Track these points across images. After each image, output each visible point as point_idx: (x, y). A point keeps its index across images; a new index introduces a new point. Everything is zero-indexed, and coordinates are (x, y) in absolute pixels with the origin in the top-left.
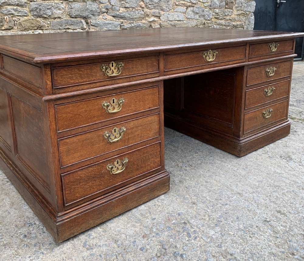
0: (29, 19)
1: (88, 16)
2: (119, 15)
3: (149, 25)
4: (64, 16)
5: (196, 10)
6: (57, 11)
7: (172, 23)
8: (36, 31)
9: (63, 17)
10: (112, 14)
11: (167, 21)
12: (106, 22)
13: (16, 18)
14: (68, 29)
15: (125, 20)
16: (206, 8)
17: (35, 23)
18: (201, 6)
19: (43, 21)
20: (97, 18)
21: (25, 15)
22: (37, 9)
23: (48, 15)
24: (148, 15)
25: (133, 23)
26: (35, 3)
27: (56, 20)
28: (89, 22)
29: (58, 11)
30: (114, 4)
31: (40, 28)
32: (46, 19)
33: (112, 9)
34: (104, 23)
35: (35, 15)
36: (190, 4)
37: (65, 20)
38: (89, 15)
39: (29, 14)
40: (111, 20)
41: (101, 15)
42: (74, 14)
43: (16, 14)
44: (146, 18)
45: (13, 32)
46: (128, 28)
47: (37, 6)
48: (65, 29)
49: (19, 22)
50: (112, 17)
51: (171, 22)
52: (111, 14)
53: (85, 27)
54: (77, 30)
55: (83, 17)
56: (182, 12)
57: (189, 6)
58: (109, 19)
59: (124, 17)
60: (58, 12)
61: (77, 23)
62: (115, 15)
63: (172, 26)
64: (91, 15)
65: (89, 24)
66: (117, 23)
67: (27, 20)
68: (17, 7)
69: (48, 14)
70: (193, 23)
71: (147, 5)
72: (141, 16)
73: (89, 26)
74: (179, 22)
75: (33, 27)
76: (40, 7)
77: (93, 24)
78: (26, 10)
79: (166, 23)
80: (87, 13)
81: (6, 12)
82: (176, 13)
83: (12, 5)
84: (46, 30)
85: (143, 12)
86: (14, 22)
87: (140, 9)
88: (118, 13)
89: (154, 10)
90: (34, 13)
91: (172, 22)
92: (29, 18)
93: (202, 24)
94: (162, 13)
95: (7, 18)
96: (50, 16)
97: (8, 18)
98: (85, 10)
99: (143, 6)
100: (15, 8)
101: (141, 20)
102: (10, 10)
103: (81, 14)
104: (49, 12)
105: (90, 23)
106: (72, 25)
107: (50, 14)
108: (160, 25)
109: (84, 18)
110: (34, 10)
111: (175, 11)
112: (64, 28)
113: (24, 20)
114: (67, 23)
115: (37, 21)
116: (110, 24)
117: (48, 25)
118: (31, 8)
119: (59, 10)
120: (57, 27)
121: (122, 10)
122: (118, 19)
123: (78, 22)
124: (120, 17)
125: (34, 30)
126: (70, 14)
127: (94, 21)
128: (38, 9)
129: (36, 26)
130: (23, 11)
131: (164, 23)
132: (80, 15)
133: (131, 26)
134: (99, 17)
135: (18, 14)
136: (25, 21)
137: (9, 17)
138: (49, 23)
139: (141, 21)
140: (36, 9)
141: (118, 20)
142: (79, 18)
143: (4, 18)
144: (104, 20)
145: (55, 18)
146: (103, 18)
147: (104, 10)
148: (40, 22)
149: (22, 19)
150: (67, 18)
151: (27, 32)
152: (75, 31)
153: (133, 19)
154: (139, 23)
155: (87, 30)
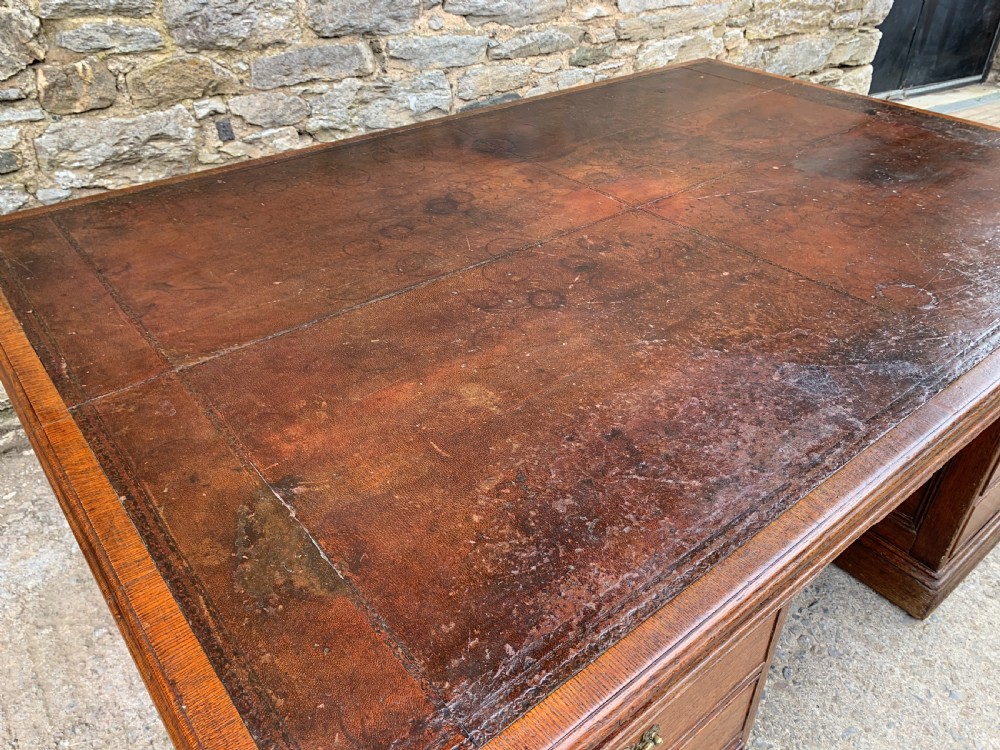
0: (171, 63)
1: (378, 25)
2: (484, 9)
3: (581, 33)
4: (297, 35)
6: (269, 18)
7: (655, 18)
8: (202, 102)
9: (290, 39)
10: (462, 8)
11: (638, 14)
12: (440, 39)
13: (120, 61)
14: (313, 81)
15: (506, 22)
17: (195, 75)
19: (222, 62)
20: (411, 28)
21: (154, 46)
22: (195, 18)
23: (237, 38)
25: (529, 32)
27: (267, 52)
28: (383, 47)
29: (272, 20)
31: (213, 91)
32: (233, 53)
34: (433, 44)
35: (188, 43)
37: (301, 50)
38: (382, 20)
39: (168, 42)
40: (457, 32)
41: (423, 14)
42: (331, 25)
43: (117, 46)
44: (573, 10)
45: (116, 116)
46: (512, 52)
47: (192, 9)
48: (300, 83)
49: (135, 79)
50: (460, 20)
51: (650, 15)
52: (456, 8)
53: (370, 66)
54: (344, 82)
55: (363, 31)
58: (452, 27)
59: (500, 13)
60: (271, 24)
61: (343, 58)
62: (472, 10)
63: (654, 28)
64: (389, 22)
65: (385, 54)
66: (477, 39)
67: (165, 68)
68: (116, 19)
69: (236, 34)
72: (558, 3)
73: (383, 60)
74: (677, 13)
75: (187, 90)
76: (205, 9)
77: (396, 55)
78: (153, 26)
79: (634, 21)
80: (374, 16)
81: (76, 42)
83: (96, 12)
84: (237, 94)
86: (113, 79)
88: (480, 2)
90: (185, 33)
91: (654, 16)
92: (170, 57)
93: (746, 11)
95: (84, 69)
96: (244, 40)
97: (88, 67)
98: (367, 7)
100: (110, 21)
101: (557, 18)
102: (92, 33)
103: (354, 23)
104: (240, 28)
105: (387, 51)
106: (327, 65)
107: (244, 33)
108: (617, 28)
109: (367, 34)
110: (184, 22)
112: (297, 81)
113: (150, 68)
114: (308, 61)
115: (201, 67)
116: (455, 45)
117: (242, 77)
118: (171, 18)
119: (278, 14)
120: (274, 80)
122: (481, 22)
123: (344, 52)
124: (489, 16)
125: (194, 98)
126: (315, 25)
127: (400, 43)
128: (200, 19)
129: (197, 86)
130: (143, 33)
131: (628, 22)
132: (351, 27)
133: (523, 45)
134: (418, 23)
135: (125, 45)
136: (156, 69)
137: (91, 63)
138: (244, 68)
139: (554, 23)
140: (191, 20)
141: (482, 25)
142: (347, 38)
143: (75, 70)
144: (433, 33)
145: (265, 47)
146: (430, 28)
148: (211, 67)
149: (145, 64)
150: (307, 41)
151: (168, 112)
152: (335, 86)
153: (529, 18)
154: (550, 30)
155: (375, 75)
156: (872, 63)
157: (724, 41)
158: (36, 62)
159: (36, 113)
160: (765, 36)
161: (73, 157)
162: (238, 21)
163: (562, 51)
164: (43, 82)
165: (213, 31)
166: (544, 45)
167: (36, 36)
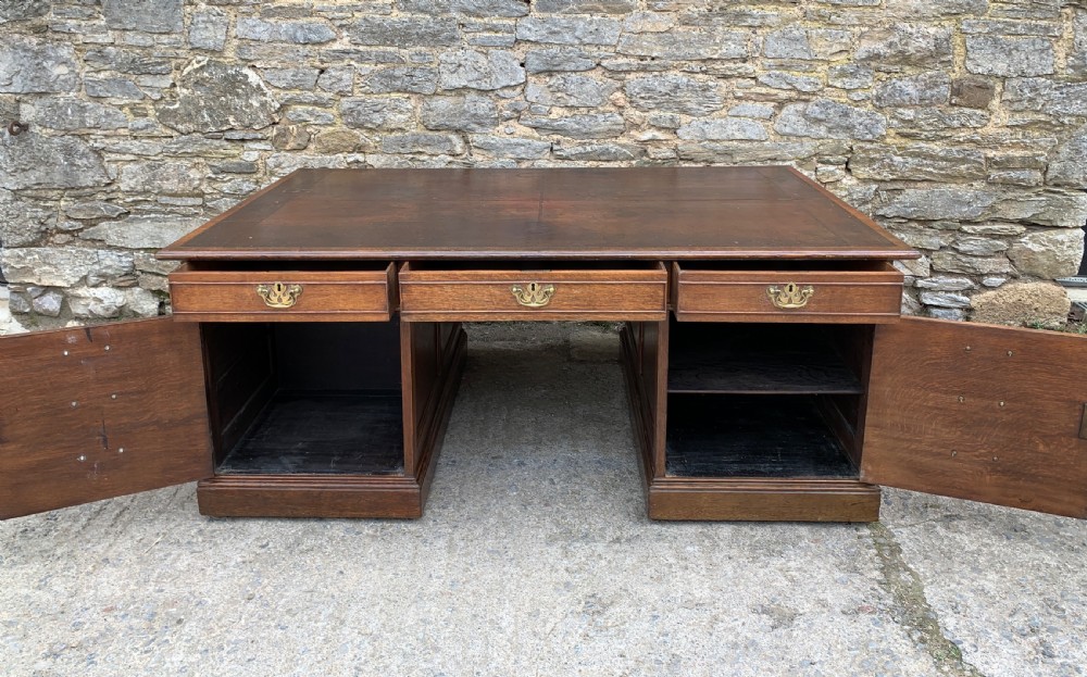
0: (338, 132)
1: (466, 126)
2: (548, 125)
3: (639, 149)
4: (412, 127)
5: (813, 110)
6: (395, 115)
7: (720, 146)
8: (352, 155)
9: (408, 128)
10: (531, 123)
11: (700, 142)
12: (512, 140)
13: (312, 128)
14: (420, 153)
15: (567, 135)
16: (857, 106)
17: (350, 139)
18: (836, 99)
19: (366, 135)
20: (491, 131)
21: (330, 122)
22: (353, 111)
23: (376, 124)
24: (636, 126)
25: (591, 144)
26: (350, 99)
27: (393, 133)
28: (470, 140)
29: (397, 117)
30: (534, 100)
31: (359, 149)
32: (372, 131)
33: (529, 110)
34: (507, 142)
35: (349, 123)
36: (793, 94)
37: (413, 135)
38: (469, 124)
39: (339, 121)
40: (527, 137)
41: (500, 124)
42: (434, 123)
43: (312, 120)
44: (631, 133)
45: (305, 154)
46: (573, 155)
47: (352, 106)
48: (411, 153)
49: (319, 138)
50: (530, 130)
51: (713, 145)
52: (526, 123)
53: (458, 150)
54: (439, 156)
55: (455, 129)
56: (757, 116)
57: (790, 100)
58: (522, 133)
59: (562, 128)
60: (396, 119)
61: (440, 142)
62: (538, 125)
63: (719, 154)
64: (474, 125)
65: (471, 144)
66: (542, 143)
67: (334, 134)
68: (313, 108)
69: (375, 121)
70: (799, 149)
71: (634, 99)
72: (614, 127)
73: (470, 148)
74: (747, 145)
75: (345, 147)
76: (360, 107)
77: (479, 146)
78: (332, 112)
79: (695, 147)
80: (463, 121)
81: (293, 116)
82: (736, 119)
83: (305, 103)
84: (371, 154)
85: (619, 118)
86: (308, 136)
87: (613, 109)
88: (544, 121)
89: (656, 112)
90: (348, 119)
91: (717, 144)
92: (338, 129)
93: (841, 152)
94: (684, 119)
95: (293, 129)
96: (380, 125)
97: (295, 128)
98: (458, 115)
99: (621, 102)
100: (311, 108)
101: (616, 137)
102: (301, 113)
103: (447, 123)
104: (377, 119)
105: (473, 143)
106: (429, 145)
107: (380, 122)
108: (676, 150)
109: (457, 131)
110: (348, 112)
111: (730, 113)
112: (409, 152)
113: (327, 133)
114: (416, 141)
115: (353, 136)
116: (522, 145)
117: (377, 145)
118: (341, 110)
119: (401, 114)
120: (394, 149)
121: (557, 112)
122: (547, 133)
123: (441, 139)
124: (552, 130)
125: (349, 152)
126: (425, 121)
127: (482, 139)
128: (356, 112)
129: (351, 145)
130: (326, 116)
131: (689, 146)
132: (446, 125)
133: (583, 151)
134: (496, 128)
135: (316, 120)
136: (330, 134)
137: (297, 127)
138: (378, 139)
139: (613, 141)
140: (351, 112)
141: (548, 135)
142: (444, 132)
143: (289, 129)
144: (507, 136)
145: (392, 130)
146: (505, 132)
147: (507, 113)
148: (359, 137)
149: (325, 130)
150: (419, 131)
151: (333, 157)
152: (434, 158)
153: (588, 134)
154: (610, 145)
155: (464, 156)
156: (1083, 228)
157: (816, 175)
158: (274, 123)
159: (268, 147)
160: (878, 177)
161: (280, 171)
162: (376, 115)
163: (622, 161)
164: (275, 133)
165: (362, 118)
166: (602, 154)
167: (277, 112)
